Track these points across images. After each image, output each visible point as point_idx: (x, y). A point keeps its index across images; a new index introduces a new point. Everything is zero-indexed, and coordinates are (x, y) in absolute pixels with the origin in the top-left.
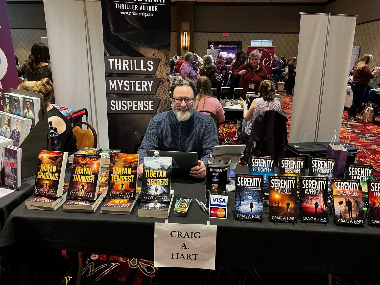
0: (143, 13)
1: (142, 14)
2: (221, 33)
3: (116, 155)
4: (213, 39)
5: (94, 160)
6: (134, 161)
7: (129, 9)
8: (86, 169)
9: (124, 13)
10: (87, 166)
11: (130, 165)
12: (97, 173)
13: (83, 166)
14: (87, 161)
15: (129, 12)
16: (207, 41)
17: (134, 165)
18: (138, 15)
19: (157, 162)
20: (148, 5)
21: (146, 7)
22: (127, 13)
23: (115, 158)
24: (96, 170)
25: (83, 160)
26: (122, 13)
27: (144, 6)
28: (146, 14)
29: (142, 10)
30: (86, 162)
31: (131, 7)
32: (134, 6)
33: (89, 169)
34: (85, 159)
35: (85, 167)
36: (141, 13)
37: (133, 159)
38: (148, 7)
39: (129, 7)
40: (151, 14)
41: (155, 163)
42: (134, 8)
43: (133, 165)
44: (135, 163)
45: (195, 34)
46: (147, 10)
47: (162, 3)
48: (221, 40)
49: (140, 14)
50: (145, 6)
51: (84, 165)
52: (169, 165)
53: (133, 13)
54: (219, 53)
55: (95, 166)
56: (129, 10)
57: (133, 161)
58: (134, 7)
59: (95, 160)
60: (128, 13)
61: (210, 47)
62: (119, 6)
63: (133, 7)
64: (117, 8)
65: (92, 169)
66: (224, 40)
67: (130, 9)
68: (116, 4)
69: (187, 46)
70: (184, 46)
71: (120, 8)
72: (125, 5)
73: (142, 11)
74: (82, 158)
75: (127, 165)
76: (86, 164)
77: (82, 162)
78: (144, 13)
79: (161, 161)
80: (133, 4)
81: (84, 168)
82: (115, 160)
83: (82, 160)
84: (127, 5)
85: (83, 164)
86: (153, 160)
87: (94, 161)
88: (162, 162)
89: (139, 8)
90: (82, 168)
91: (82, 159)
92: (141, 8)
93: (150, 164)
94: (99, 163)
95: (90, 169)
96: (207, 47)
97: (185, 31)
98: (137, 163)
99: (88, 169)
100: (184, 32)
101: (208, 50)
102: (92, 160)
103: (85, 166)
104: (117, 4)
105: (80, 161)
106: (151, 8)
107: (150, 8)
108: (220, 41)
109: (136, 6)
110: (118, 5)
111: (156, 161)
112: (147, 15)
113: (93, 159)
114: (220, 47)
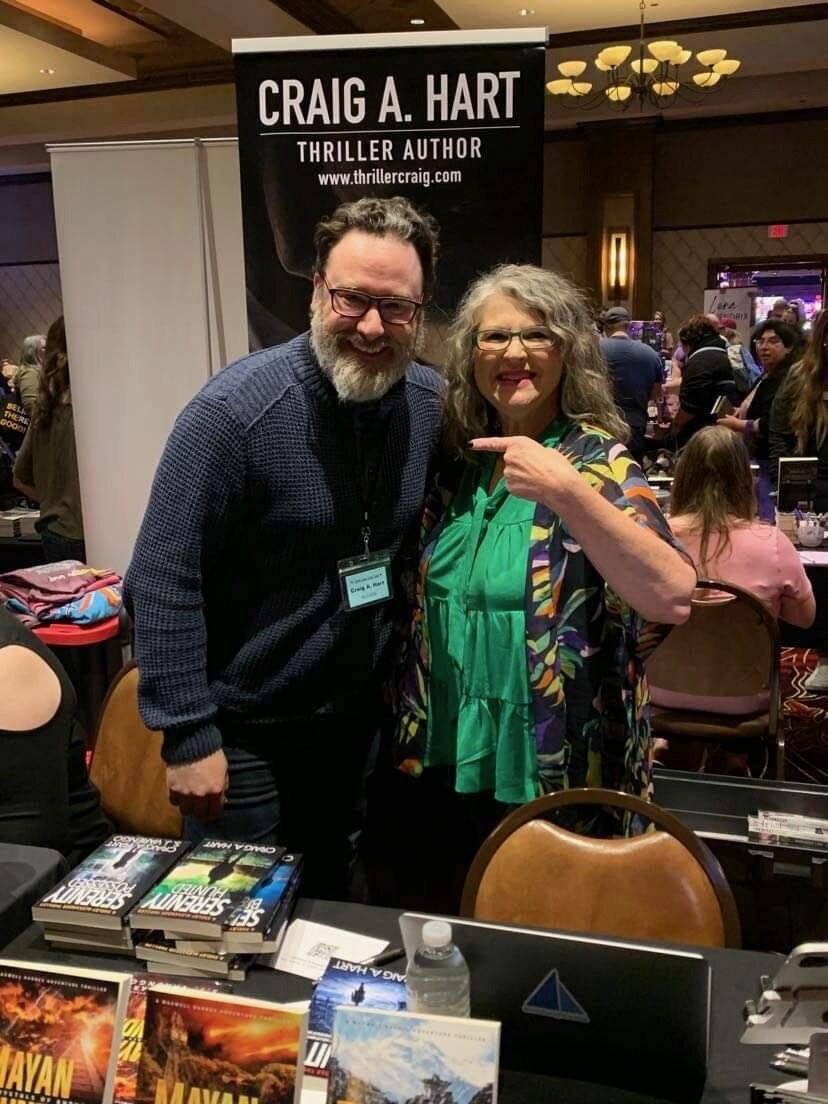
0: (418, 172)
1: (410, 177)
2: (759, 227)
3: (175, 1008)
4: (728, 252)
5: (83, 1008)
6: (279, 1052)
7: (356, 157)
8: (38, 1058)
9: (334, 180)
10: (46, 1040)
11: (252, 1078)
12: (95, 1090)
13: (27, 1040)
14: (48, 1012)
15: (355, 174)
16: (705, 259)
17: (276, 1079)
18: (394, 181)
19: (408, 1054)
20: (440, 135)
21: (430, 145)
22: (345, 179)
23: (169, 1026)
24: (92, 1071)
25: (26, 1001)
26: (323, 180)
27: (419, 141)
28: (428, 174)
29: (412, 158)
30: (42, 1018)
31: (366, 152)
32: (375, 146)
33: (55, 1062)
34: (37, 995)
35: (35, 1048)
36: (407, 174)
37: (271, 1040)
38: (440, 146)
39: (353, 153)
40: (452, 173)
41: (400, 1062)
42: (376, 154)
43: (267, 1078)
44: (283, 1067)
45: (655, 239)
46: (435, 157)
47: (503, 119)
48: (761, 254)
49: (403, 178)
50: (425, 141)
51: (32, 1031)
52: (481, 1084)
53: (371, 177)
54: (753, 300)
55: (87, 1045)
56: (356, 165)
57: (272, 1054)
58: (376, 150)
59: (90, 1006)
60: (352, 178)
61: (713, 284)
62: (314, 152)
63: (373, 150)
64: (302, 160)
65: (72, 1063)
66: (773, 251)
67: (360, 159)
68: (299, 143)
69: (622, 283)
70: (613, 284)
71: (318, 160)
72: (339, 143)
73: (413, 165)
74: (19, 990)
75: (236, 1075)
76: (40, 1027)
77: (23, 1015)
78: (423, 171)
79: (432, 1046)
80: (374, 137)
81: (30, 1056)
82: (169, 1035)
83: (22, 1006)
84: (347, 143)
85: (24, 1028)
86: (390, 1035)
87: (82, 1016)
88: (436, 1057)
89: (398, 150)
90: (20, 1054)
91: (18, 997)
92: (408, 153)
93: (368, 1059)
94: (107, 1031)
95: (61, 1063)
96: (704, 284)
97: (618, 230)
98: (291, 1067)
99: (48, 1060)
100: (612, 230)
101: (709, 294)
102: (69, 1007)
103: (32, 1040)
104: (302, 144)
105: (8, 1005)
106: (450, 148)
107: (447, 148)
108: (759, 257)
109: (387, 146)
110: (307, 148)
111: (400, 1047)
112: (432, 177)
113: (80, 1002)
114: (755, 279)
